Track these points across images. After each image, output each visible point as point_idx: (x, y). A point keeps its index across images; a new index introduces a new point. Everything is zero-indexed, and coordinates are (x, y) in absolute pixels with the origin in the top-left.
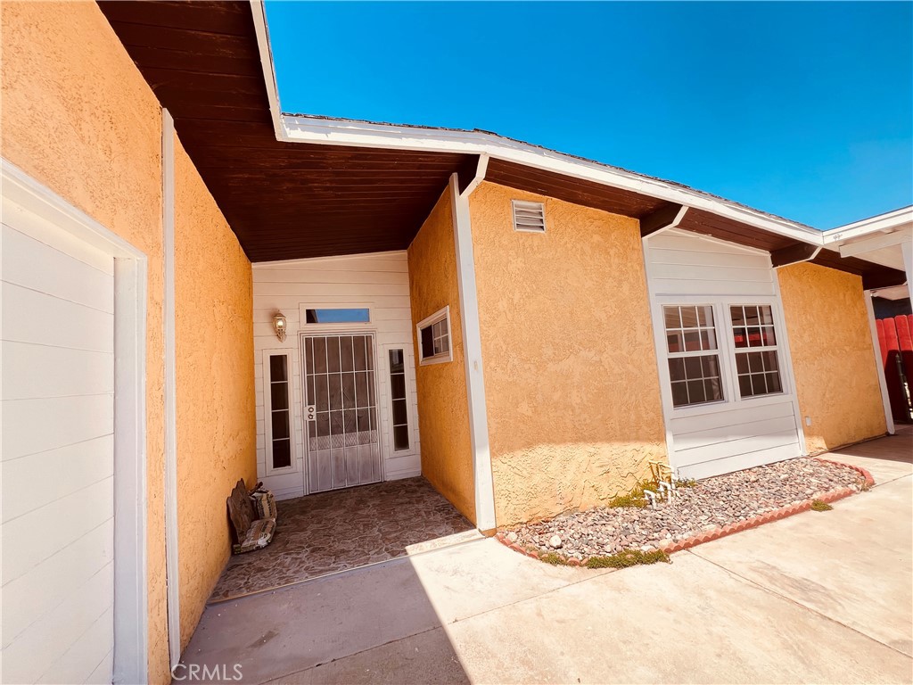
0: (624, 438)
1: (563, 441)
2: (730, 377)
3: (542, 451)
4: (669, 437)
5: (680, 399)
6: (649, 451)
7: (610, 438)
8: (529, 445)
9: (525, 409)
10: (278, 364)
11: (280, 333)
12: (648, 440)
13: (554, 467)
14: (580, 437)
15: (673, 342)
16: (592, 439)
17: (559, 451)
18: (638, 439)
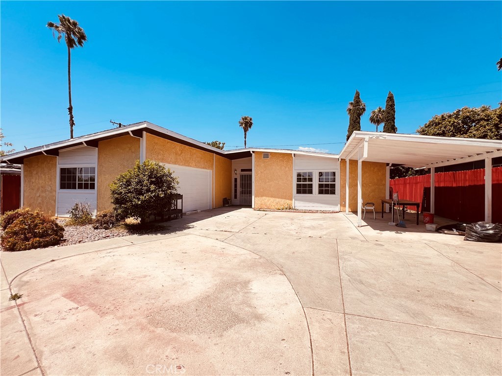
0: (282, 198)
1: (268, 197)
2: (315, 188)
3: (264, 198)
4: (293, 200)
5: (299, 192)
6: (288, 202)
7: (279, 198)
8: (262, 196)
9: (262, 190)
10: (236, 180)
11: (236, 174)
12: (288, 199)
13: (266, 201)
14: (272, 197)
15: (299, 180)
16: (275, 197)
17: (267, 198)
18: (285, 199)
